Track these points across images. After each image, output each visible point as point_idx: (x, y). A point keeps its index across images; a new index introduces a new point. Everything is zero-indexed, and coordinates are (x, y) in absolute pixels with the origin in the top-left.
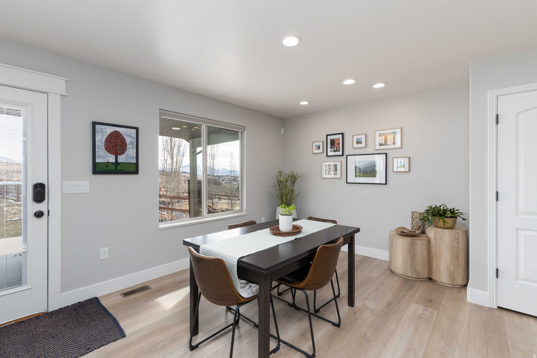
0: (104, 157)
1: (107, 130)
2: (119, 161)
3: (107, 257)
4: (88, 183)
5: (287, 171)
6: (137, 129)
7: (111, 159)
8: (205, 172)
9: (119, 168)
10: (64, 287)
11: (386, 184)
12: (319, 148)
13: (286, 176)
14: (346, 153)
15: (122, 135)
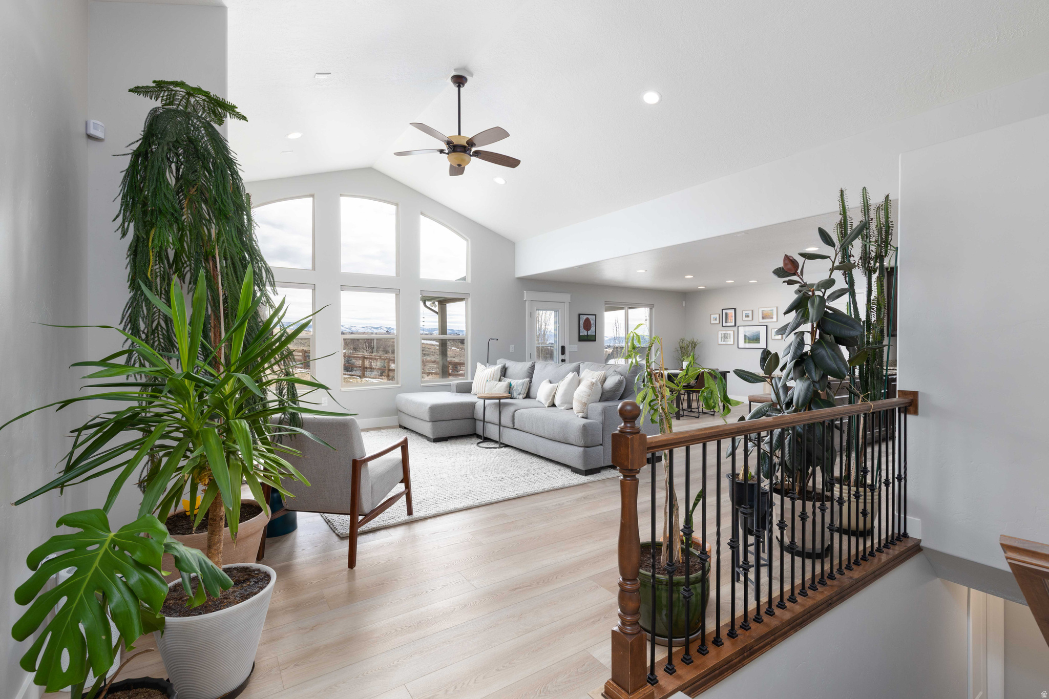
0: (583, 332)
1: (584, 317)
2: (589, 334)
4: (577, 346)
5: (688, 338)
6: (596, 315)
7: (586, 333)
9: (589, 338)
11: (766, 348)
12: (716, 319)
13: (687, 343)
14: (737, 325)
15: (590, 319)
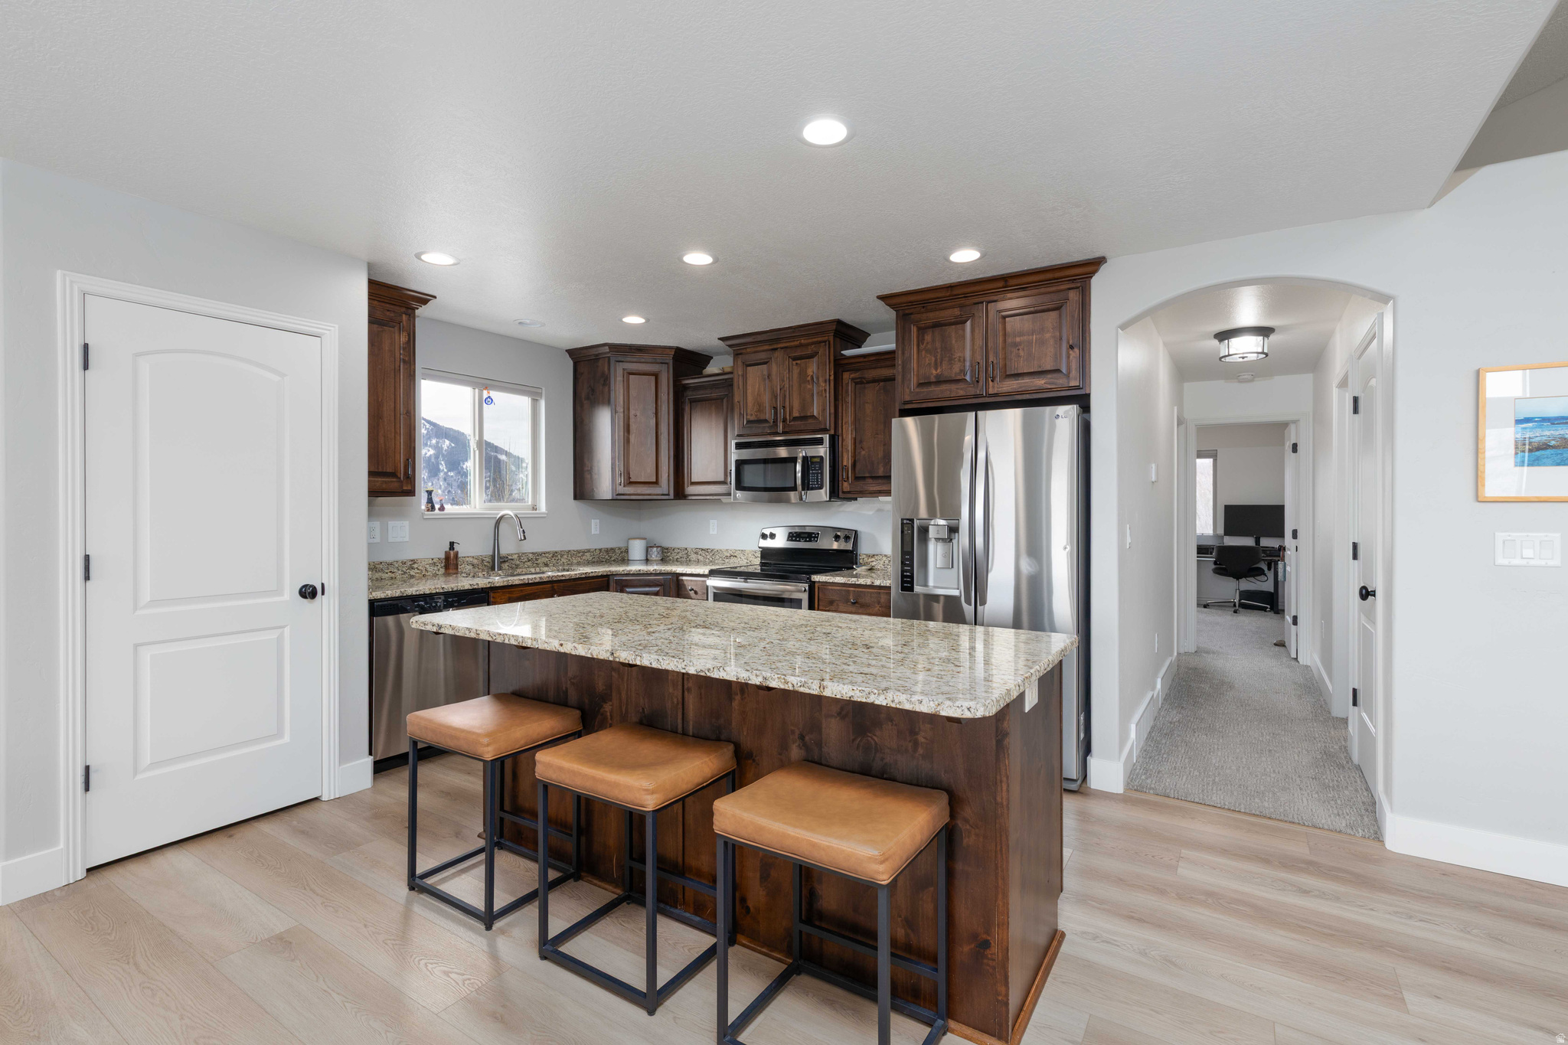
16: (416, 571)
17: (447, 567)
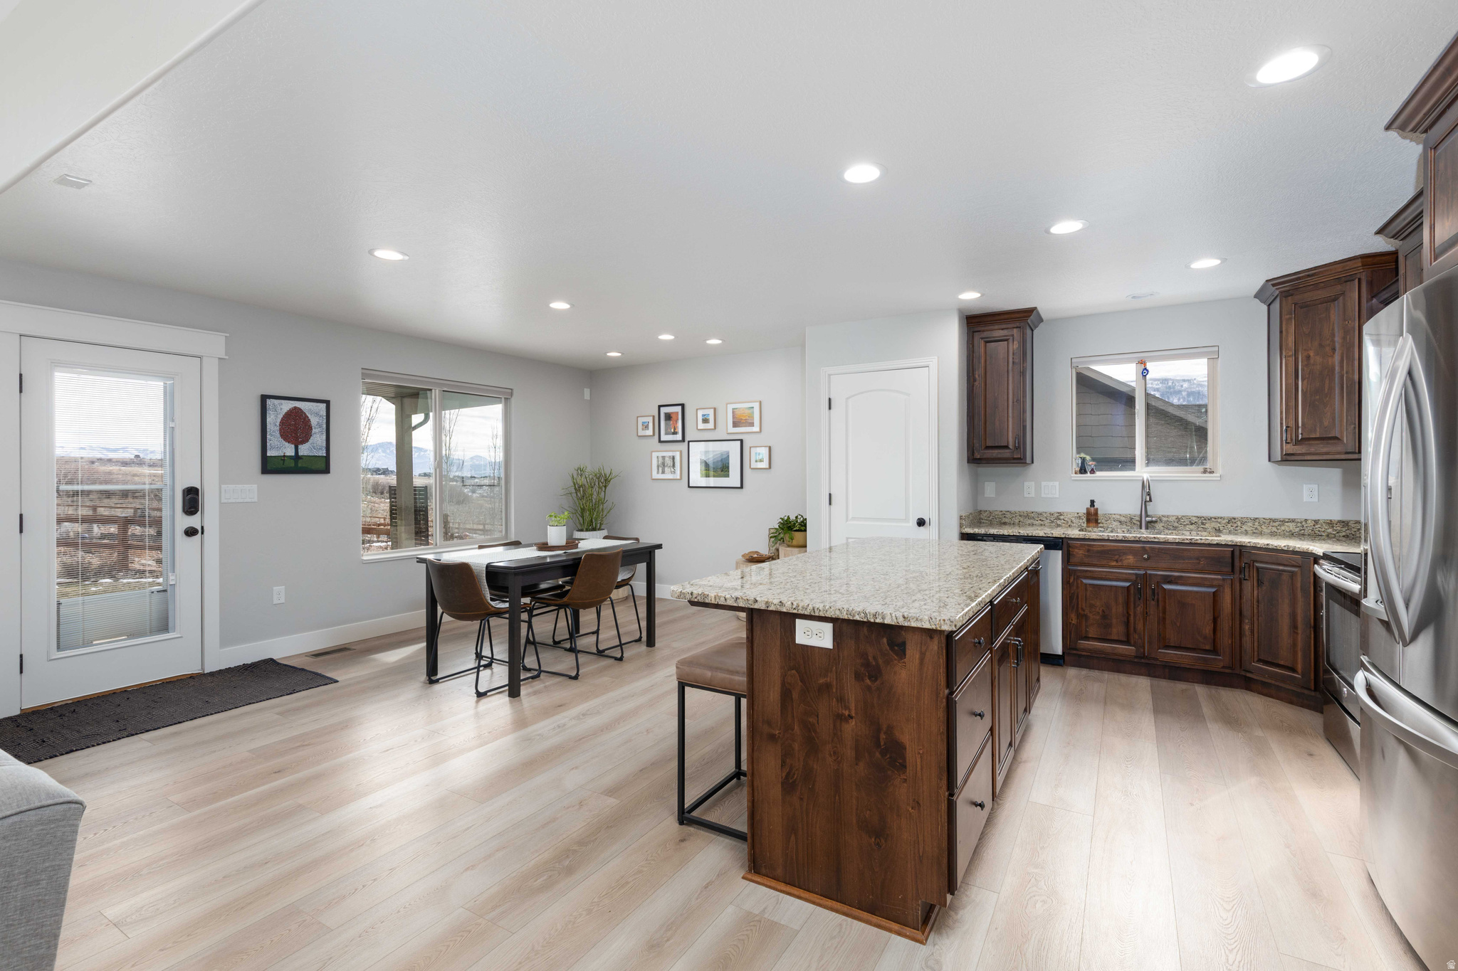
0: (278, 448)
1: (283, 407)
2: (300, 454)
3: (283, 600)
4: (255, 487)
6: (328, 403)
7: (289, 450)
8: (438, 470)
9: (300, 465)
10: (225, 640)
11: (742, 487)
12: (647, 427)
13: (590, 476)
14: (687, 439)
15: (305, 414)
16: (1062, 521)
17: (1088, 521)
